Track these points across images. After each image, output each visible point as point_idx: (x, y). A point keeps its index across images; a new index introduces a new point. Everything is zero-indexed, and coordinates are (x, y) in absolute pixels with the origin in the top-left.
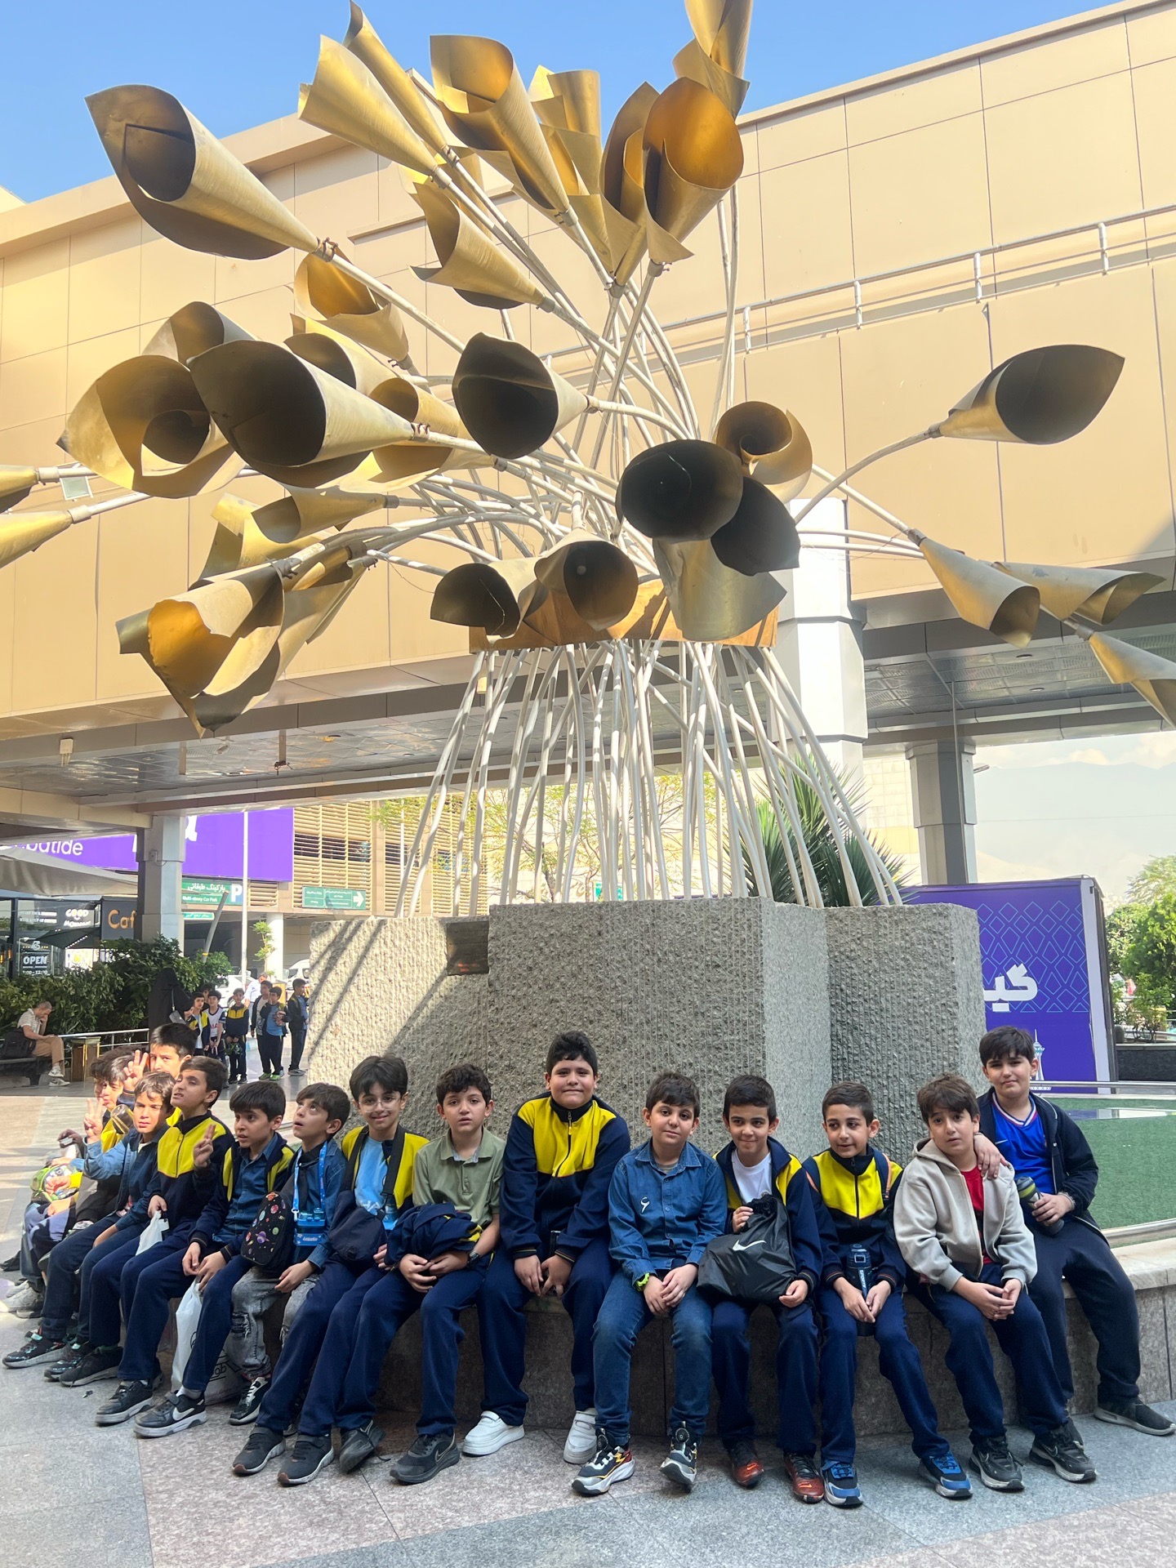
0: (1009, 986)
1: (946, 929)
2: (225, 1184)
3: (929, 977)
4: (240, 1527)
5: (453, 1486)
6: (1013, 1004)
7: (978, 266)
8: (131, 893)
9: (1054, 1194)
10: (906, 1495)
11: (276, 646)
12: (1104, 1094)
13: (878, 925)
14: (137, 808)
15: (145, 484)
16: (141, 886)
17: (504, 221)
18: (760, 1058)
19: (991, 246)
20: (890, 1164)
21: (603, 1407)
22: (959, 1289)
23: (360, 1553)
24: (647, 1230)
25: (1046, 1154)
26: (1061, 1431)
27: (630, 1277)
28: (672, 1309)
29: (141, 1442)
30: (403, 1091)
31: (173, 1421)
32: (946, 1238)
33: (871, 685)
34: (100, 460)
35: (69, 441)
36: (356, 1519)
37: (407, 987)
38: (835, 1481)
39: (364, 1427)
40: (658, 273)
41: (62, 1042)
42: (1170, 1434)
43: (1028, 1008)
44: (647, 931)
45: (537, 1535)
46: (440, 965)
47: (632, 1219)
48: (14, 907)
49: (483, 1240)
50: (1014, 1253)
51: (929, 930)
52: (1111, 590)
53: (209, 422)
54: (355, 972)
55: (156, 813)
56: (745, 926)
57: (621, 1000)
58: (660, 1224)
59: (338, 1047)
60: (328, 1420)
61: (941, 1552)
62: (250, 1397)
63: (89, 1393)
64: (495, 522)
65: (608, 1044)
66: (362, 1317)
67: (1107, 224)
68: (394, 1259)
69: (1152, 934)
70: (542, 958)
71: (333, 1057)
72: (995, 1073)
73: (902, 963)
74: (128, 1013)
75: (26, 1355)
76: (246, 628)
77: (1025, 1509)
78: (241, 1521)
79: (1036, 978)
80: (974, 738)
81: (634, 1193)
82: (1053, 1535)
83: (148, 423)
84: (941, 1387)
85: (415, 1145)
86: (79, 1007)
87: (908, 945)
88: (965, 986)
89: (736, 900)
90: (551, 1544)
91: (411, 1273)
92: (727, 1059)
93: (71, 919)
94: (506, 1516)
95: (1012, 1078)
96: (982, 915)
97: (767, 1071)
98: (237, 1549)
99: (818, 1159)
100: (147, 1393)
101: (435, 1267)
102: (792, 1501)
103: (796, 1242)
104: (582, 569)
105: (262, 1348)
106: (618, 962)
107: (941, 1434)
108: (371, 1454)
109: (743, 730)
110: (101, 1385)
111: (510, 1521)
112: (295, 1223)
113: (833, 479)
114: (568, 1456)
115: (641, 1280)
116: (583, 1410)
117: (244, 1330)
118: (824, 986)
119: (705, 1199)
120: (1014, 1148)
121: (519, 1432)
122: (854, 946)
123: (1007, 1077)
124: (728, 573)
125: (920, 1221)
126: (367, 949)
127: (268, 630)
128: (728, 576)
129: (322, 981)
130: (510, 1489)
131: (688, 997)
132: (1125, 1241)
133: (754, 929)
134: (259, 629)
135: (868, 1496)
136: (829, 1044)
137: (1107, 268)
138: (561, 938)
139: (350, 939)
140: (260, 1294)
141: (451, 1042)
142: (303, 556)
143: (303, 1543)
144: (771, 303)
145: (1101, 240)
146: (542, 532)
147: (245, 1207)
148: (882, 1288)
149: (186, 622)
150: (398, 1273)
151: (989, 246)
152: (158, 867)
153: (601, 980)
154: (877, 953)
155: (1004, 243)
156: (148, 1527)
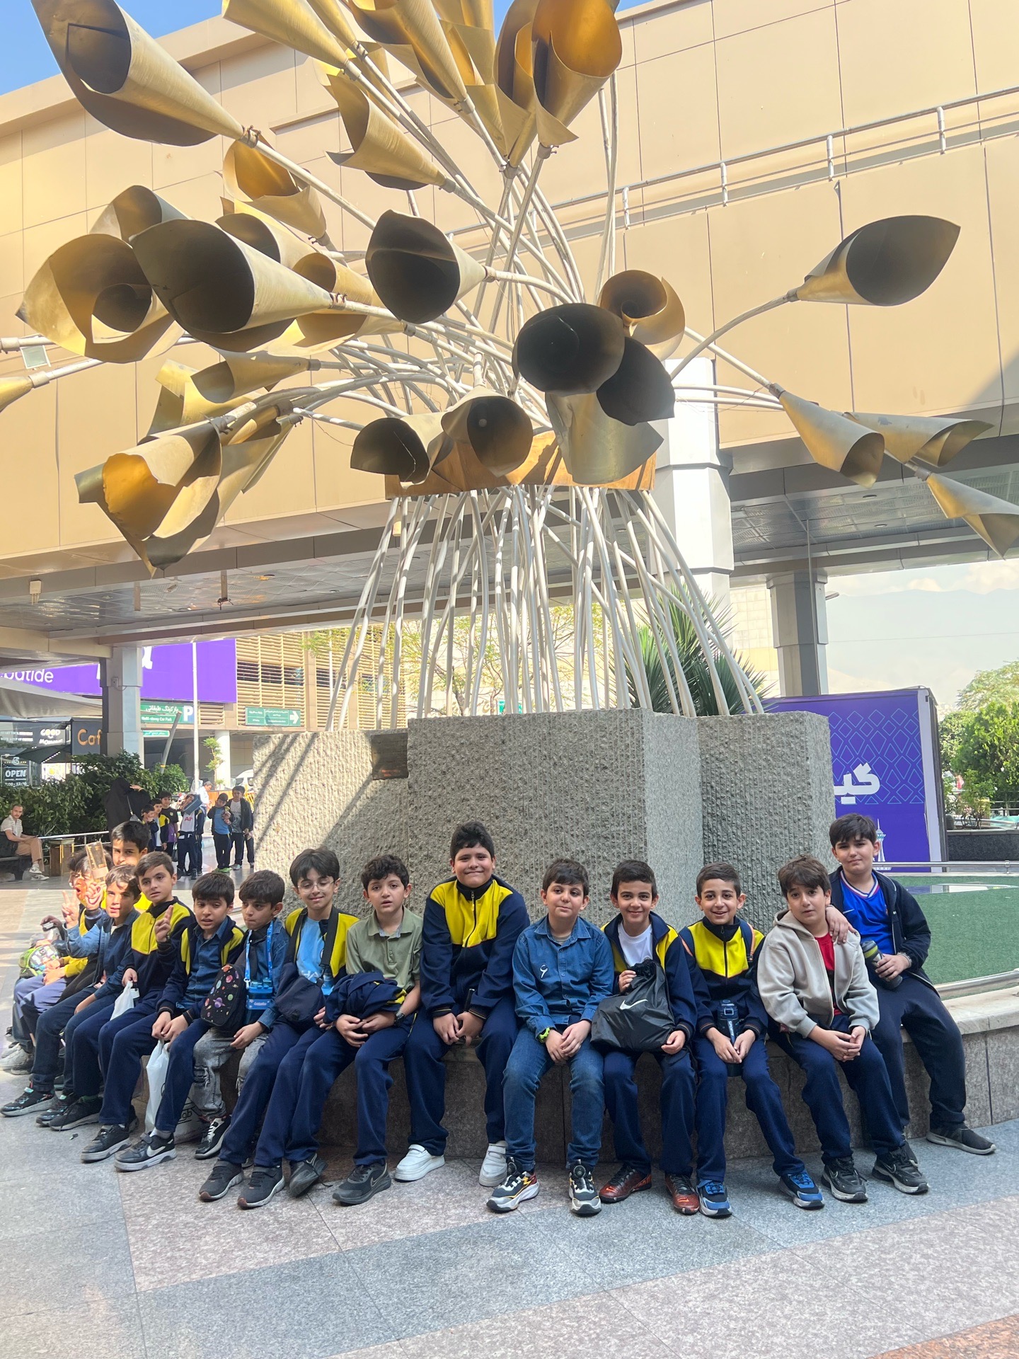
0: (855, 782)
1: (801, 733)
2: (183, 960)
3: (788, 774)
4: (206, 1243)
5: (386, 1206)
6: (858, 797)
7: (831, 147)
8: (97, 714)
9: (894, 954)
10: (769, 1207)
11: (215, 494)
12: (936, 872)
13: (743, 731)
14: (99, 641)
15: (95, 350)
16: (105, 708)
17: (409, 110)
18: (643, 845)
19: (842, 129)
20: (754, 931)
21: (512, 1139)
22: (814, 1036)
23: (309, 1263)
24: (547, 992)
25: (887, 921)
26: (899, 1152)
27: (533, 1031)
28: (570, 1059)
29: (121, 1175)
30: (336, 877)
31: (147, 1158)
33: (736, 524)
34: (56, 329)
35: (27, 312)
36: (304, 1235)
37: (338, 790)
38: (709, 1197)
39: (310, 1159)
40: (547, 156)
41: (40, 843)
42: (992, 1153)
43: (871, 801)
44: (545, 739)
45: (458, 1245)
46: (366, 770)
47: (533, 984)
49: (407, 1003)
50: (860, 1005)
51: (788, 734)
52: (946, 436)
53: (151, 294)
54: (292, 778)
55: (115, 645)
56: (629, 733)
57: (523, 798)
58: (556, 987)
59: (280, 842)
60: (279, 1154)
61: (798, 1253)
62: (211, 1135)
63: (75, 1136)
64: (406, 381)
65: (512, 836)
66: (306, 1068)
67: (945, 108)
68: (331, 1019)
69: (978, 736)
70: (454, 763)
71: (275, 850)
72: (842, 853)
73: (764, 763)
74: (98, 817)
75: (20, 1106)
76: (189, 478)
77: (868, 1217)
78: (208, 1238)
79: (879, 776)
80: (826, 569)
81: (534, 962)
82: (893, 1237)
83: (97, 295)
84: (798, 1117)
85: (347, 924)
86: (55, 813)
87: (769, 748)
88: (818, 782)
89: (621, 711)
90: (470, 1252)
91: (346, 1030)
92: (614, 847)
93: (46, 738)
94: (431, 1230)
95: (857, 857)
96: (832, 721)
97: (649, 856)
98: (204, 1262)
99: (692, 929)
100: (124, 1135)
101: (367, 1025)
102: (673, 1213)
103: (673, 999)
104: (483, 422)
105: (219, 1095)
106: (520, 766)
107: (798, 1156)
108: (316, 1182)
109: (626, 565)
110: (85, 1129)
111: (435, 1234)
112: (247, 991)
113: (703, 339)
114: (482, 1181)
115: (543, 1033)
116: (495, 1142)
117: (203, 1081)
118: (696, 784)
119: (594, 965)
120: (860, 917)
121: (440, 1161)
122: (722, 749)
123: (853, 856)
124: (612, 423)
125: (779, 979)
126: (303, 758)
127: (208, 480)
128: (612, 425)
129: (265, 785)
130: (434, 1207)
131: (580, 795)
132: (953, 993)
133: (636, 736)
134: (200, 480)
135: (736, 1208)
136: (701, 833)
137: (944, 148)
138: (470, 747)
139: (288, 750)
140: (217, 1051)
141: (377, 837)
142: (237, 413)
143: (260, 1255)
144: (647, 184)
145: (940, 122)
146: (447, 390)
147: (201, 979)
148: (747, 1037)
149: (136, 473)
150: (335, 1030)
151: (841, 129)
152: (119, 691)
153: (505, 782)
154: (742, 755)
155: (853, 126)
156: (128, 1245)
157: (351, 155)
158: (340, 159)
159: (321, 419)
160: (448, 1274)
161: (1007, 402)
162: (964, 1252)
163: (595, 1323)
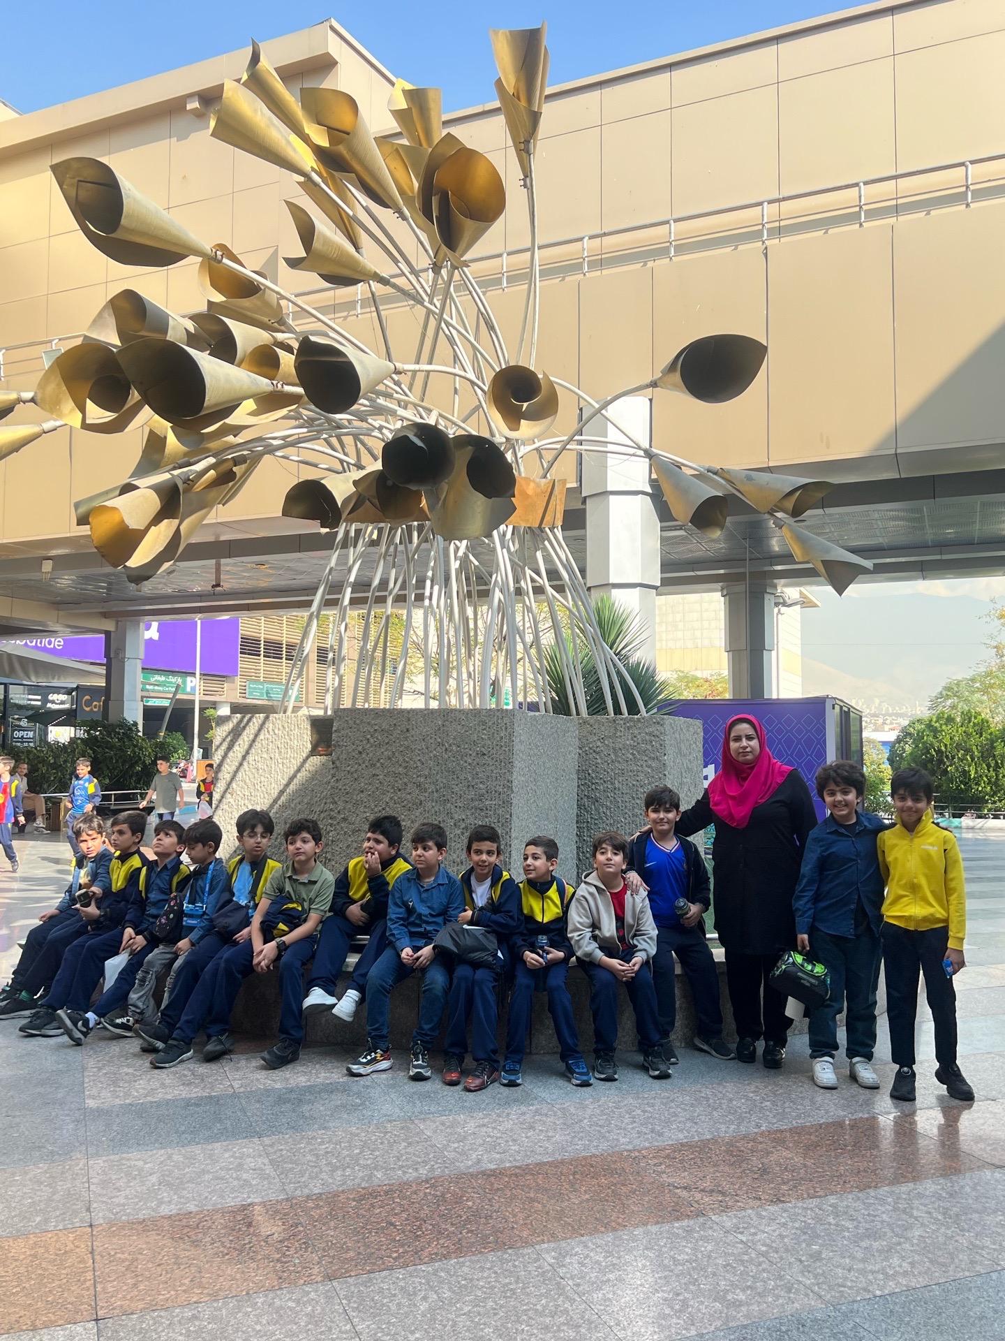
1: (661, 733)
2: (140, 889)
3: (649, 766)
4: (140, 1084)
7: (765, 213)
8: (101, 682)
11: (178, 531)
14: (105, 615)
15: (85, 426)
16: (108, 677)
18: (508, 816)
20: (567, 886)
22: (600, 962)
23: (211, 1097)
32: (597, 932)
33: (682, 540)
34: (59, 408)
35: (38, 399)
36: (211, 1083)
37: (283, 763)
38: (506, 1072)
39: (222, 1035)
41: (43, 800)
44: (439, 729)
45: (319, 1093)
46: (306, 748)
48: (6, 691)
50: (642, 942)
51: (650, 734)
52: (799, 492)
53: (130, 388)
54: (247, 753)
55: (120, 619)
57: (420, 776)
59: (233, 803)
61: (557, 1106)
65: (410, 805)
67: (866, 183)
69: (927, 742)
70: (369, 745)
71: (230, 810)
72: (654, 815)
73: (631, 757)
78: (141, 1082)
80: (775, 581)
81: (405, 897)
83: (92, 382)
85: (273, 867)
86: (57, 773)
87: (635, 744)
88: (677, 774)
92: (487, 817)
93: (53, 702)
94: (304, 1084)
95: (665, 820)
96: (706, 723)
97: (513, 825)
98: (136, 1094)
106: (419, 750)
107: (578, 1048)
111: (305, 1086)
112: (184, 911)
113: (597, 406)
118: (573, 771)
119: (448, 904)
122: (599, 744)
123: (662, 819)
125: (581, 923)
126: (256, 736)
127: (171, 522)
128: (478, 498)
129: (225, 756)
131: (464, 775)
134: (166, 521)
136: (575, 811)
137: (863, 220)
138: (382, 733)
139: (244, 728)
141: (312, 802)
142: (199, 467)
144: (605, 234)
145: (860, 197)
147: (155, 904)
149: (112, 520)
151: (776, 196)
152: (122, 663)
153: (407, 762)
154: (614, 749)
155: (786, 195)
156: (83, 1083)
157: (303, 259)
158: (294, 263)
159: (282, 457)
160: (306, 1108)
161: (899, 451)
162: (672, 1110)
163: (395, 1135)
